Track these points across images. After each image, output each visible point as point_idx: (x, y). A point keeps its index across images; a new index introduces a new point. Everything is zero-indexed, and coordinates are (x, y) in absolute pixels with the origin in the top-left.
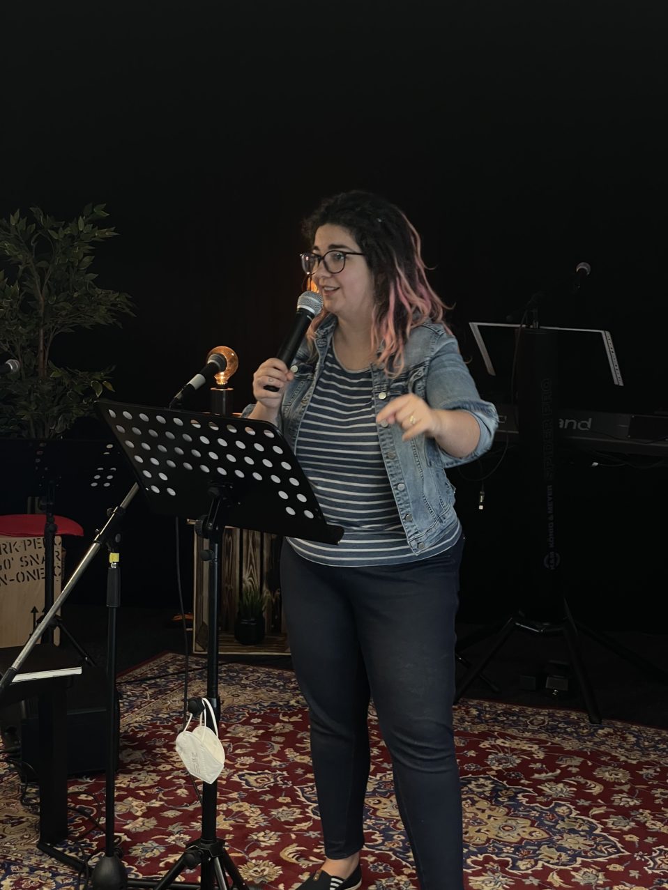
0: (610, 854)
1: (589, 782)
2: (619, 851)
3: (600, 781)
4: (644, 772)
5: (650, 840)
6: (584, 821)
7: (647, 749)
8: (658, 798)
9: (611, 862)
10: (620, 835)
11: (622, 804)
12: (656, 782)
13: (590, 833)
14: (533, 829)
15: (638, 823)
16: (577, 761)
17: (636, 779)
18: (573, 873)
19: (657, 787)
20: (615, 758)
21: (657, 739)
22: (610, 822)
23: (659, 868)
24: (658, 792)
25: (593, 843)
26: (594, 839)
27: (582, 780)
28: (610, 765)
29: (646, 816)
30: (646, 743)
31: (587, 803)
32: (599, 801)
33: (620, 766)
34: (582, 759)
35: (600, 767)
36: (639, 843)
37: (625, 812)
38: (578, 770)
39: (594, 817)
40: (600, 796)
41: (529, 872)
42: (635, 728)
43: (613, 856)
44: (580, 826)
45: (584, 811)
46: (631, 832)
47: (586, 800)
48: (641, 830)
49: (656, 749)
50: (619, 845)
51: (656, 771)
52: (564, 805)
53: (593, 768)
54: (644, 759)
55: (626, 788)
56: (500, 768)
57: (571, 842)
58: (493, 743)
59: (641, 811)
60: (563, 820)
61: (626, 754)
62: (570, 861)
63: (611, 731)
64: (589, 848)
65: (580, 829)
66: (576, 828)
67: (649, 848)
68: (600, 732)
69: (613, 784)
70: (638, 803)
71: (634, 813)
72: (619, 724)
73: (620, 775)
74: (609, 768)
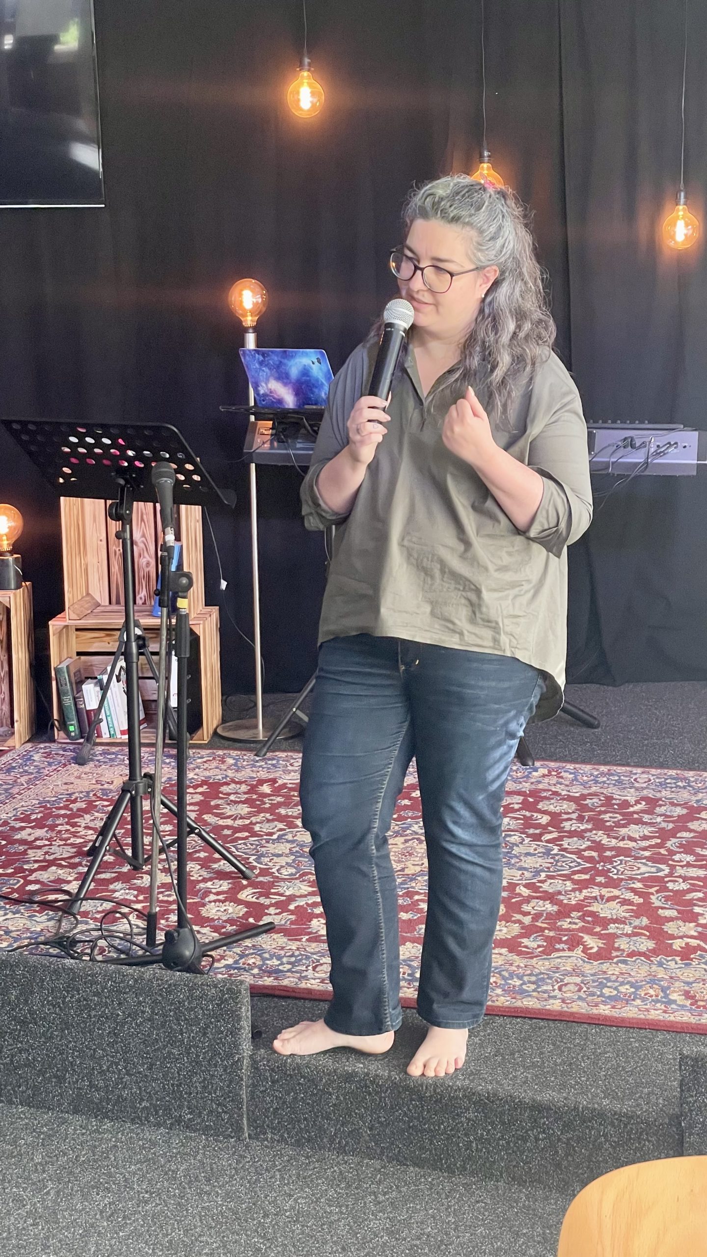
0: (571, 867)
1: (535, 815)
2: (579, 864)
3: (545, 812)
4: (588, 801)
5: (608, 854)
6: (539, 845)
7: (587, 783)
8: (608, 821)
9: (575, 873)
10: (578, 853)
11: (573, 829)
12: (603, 809)
13: (548, 853)
15: (593, 842)
16: (520, 799)
17: (583, 808)
18: (538, 884)
19: (605, 812)
20: (556, 793)
21: (596, 773)
22: (565, 843)
23: (622, 875)
24: (607, 817)
25: (552, 861)
26: (551, 858)
27: (528, 814)
28: (552, 799)
29: (600, 836)
30: (585, 778)
31: (538, 831)
32: (550, 828)
33: (564, 799)
34: (522, 798)
35: (542, 801)
36: (599, 856)
37: (580, 835)
38: (521, 806)
39: (548, 841)
40: (548, 824)
42: (570, 766)
43: (576, 869)
44: (535, 850)
45: (537, 838)
46: (589, 848)
47: (536, 829)
48: (598, 846)
49: (596, 782)
50: (579, 860)
51: (601, 800)
52: (515, 835)
53: (537, 803)
54: (586, 792)
55: (574, 816)
57: (529, 862)
59: (594, 832)
60: (518, 846)
61: (567, 788)
62: (534, 876)
63: (546, 772)
64: (550, 865)
65: (536, 852)
66: (532, 851)
67: (610, 860)
68: (535, 774)
69: (560, 814)
70: (589, 827)
71: (588, 834)
72: (552, 765)
73: (565, 806)
74: (552, 801)
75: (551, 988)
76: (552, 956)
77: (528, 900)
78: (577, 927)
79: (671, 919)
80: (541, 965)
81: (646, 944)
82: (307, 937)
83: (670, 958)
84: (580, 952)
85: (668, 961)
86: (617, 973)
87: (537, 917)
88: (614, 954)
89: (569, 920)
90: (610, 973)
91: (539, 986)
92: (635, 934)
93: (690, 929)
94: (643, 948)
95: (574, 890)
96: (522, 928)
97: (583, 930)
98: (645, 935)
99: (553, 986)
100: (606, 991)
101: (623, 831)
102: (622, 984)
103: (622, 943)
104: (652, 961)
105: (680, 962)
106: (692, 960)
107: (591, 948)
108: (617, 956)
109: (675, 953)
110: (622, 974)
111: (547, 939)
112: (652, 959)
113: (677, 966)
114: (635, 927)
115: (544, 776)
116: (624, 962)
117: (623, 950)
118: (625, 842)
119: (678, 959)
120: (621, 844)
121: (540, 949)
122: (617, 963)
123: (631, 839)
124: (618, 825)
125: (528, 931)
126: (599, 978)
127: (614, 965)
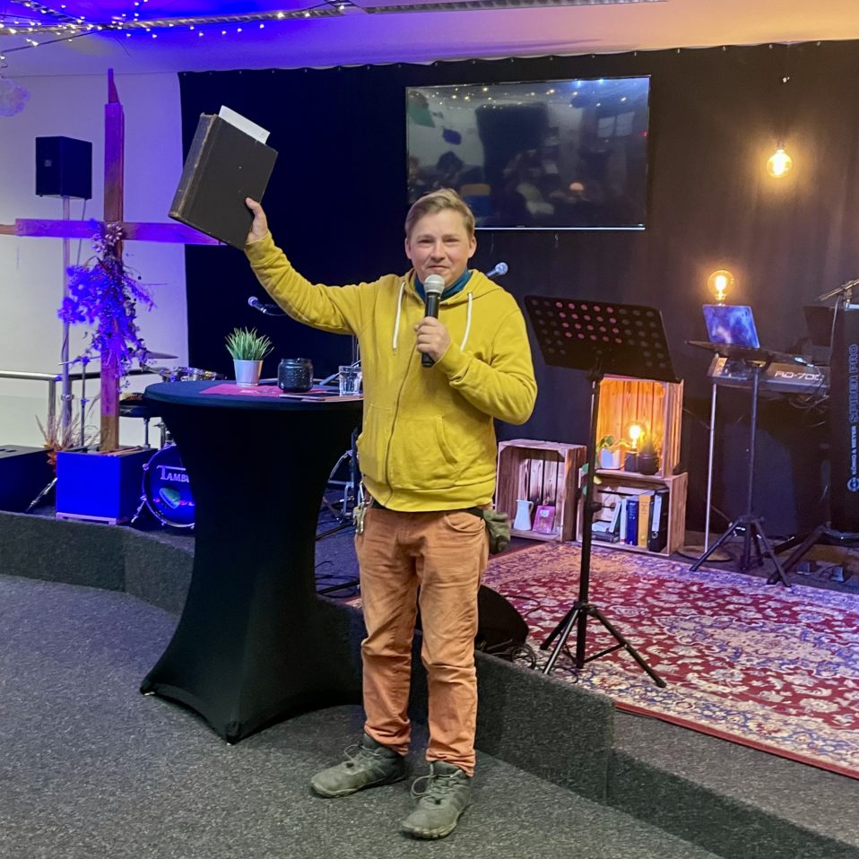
14: (833, 656)
41: (831, 678)
56: (808, 622)
58: (803, 608)
76: (855, 731)
77: (851, 690)
80: (844, 735)
87: (853, 702)
96: (839, 708)
99: (847, 752)
121: (848, 725)
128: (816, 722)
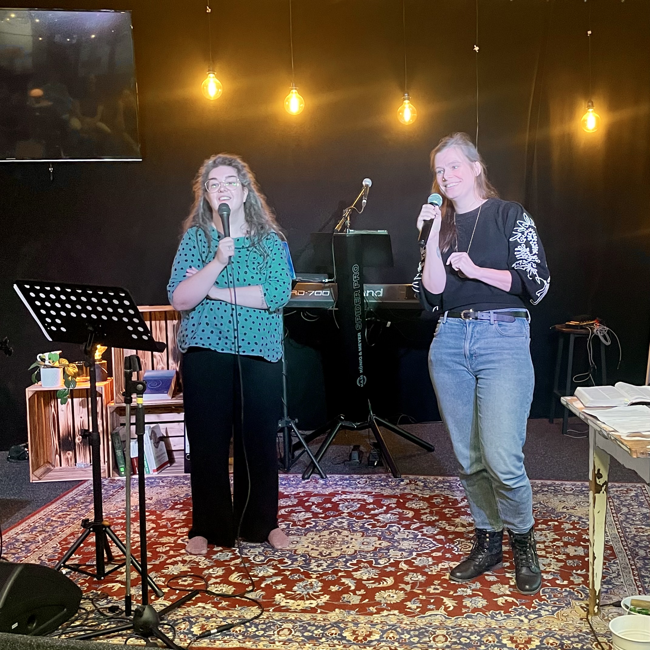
0: (430, 548)
1: (405, 511)
2: (436, 545)
3: (411, 509)
4: (434, 501)
5: (450, 537)
6: (409, 532)
7: (432, 488)
8: (448, 514)
9: (433, 551)
10: (433, 536)
11: (428, 520)
12: (444, 505)
13: (415, 538)
14: (380, 542)
15: (441, 528)
16: (395, 500)
17: (432, 505)
18: (413, 561)
19: (445, 508)
20: (415, 496)
21: (436, 482)
22: (425, 530)
23: (461, 551)
24: (446, 511)
25: (418, 543)
26: (418, 541)
28: (414, 500)
29: (443, 524)
30: (431, 485)
31: (408, 523)
32: (414, 520)
33: (420, 500)
34: (396, 499)
35: (408, 502)
36: (445, 539)
37: (431, 524)
38: (396, 505)
39: (414, 529)
40: (413, 517)
41: (387, 564)
42: (421, 477)
43: (433, 549)
45: (407, 527)
46: (439, 533)
47: (407, 521)
48: (444, 532)
49: (438, 488)
50: (434, 542)
51: (441, 500)
52: (394, 526)
53: (405, 503)
54: (432, 494)
55: (427, 511)
56: (349, 511)
57: (405, 545)
58: (340, 498)
59: (440, 522)
60: (397, 534)
61: (421, 492)
62: (409, 555)
63: (408, 482)
64: (417, 546)
65: (408, 537)
66: (406, 537)
67: (452, 541)
68: (402, 483)
69: (419, 510)
70: (437, 518)
71: (437, 523)
72: (411, 477)
73: (422, 505)
74: (414, 501)
75: (428, 640)
76: (426, 615)
77: (406, 573)
78: (438, 591)
79: (494, 583)
80: (421, 622)
81: (481, 602)
82: (273, 608)
83: (497, 612)
84: (443, 611)
85: (496, 614)
86: (467, 625)
87: (414, 585)
88: (464, 610)
89: (433, 587)
90: (463, 625)
91: (421, 638)
92: (474, 595)
93: (506, 589)
94: (480, 605)
95: (434, 564)
96: (406, 594)
97: (441, 594)
98: (480, 596)
99: (429, 638)
100: (462, 640)
101: (457, 520)
102: (472, 634)
103: (467, 602)
104: (487, 615)
105: (503, 615)
106: (510, 612)
107: (449, 607)
108: (466, 613)
109: (499, 608)
110: (470, 625)
111: (422, 601)
112: (487, 613)
113: (502, 618)
114: (473, 590)
115: (407, 484)
116: (470, 617)
117: (468, 608)
118: (459, 528)
119: (502, 612)
120: (457, 530)
121: (419, 610)
122: (466, 618)
123: (463, 526)
124: (454, 516)
125: (411, 596)
126: (457, 630)
127: (464, 619)
128: (394, 615)
